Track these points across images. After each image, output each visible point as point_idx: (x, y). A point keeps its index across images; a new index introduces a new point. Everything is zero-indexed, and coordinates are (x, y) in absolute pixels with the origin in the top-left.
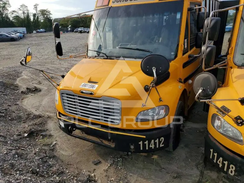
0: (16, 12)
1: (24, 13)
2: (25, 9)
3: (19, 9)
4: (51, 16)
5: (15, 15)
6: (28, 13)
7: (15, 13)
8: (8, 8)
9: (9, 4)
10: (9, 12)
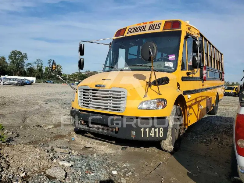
0: (31, 64)
1: (38, 66)
2: (39, 63)
3: (35, 62)
4: (61, 70)
5: (30, 67)
6: (42, 66)
7: (30, 66)
8: (25, 61)
9: (27, 57)
10: (25, 64)
